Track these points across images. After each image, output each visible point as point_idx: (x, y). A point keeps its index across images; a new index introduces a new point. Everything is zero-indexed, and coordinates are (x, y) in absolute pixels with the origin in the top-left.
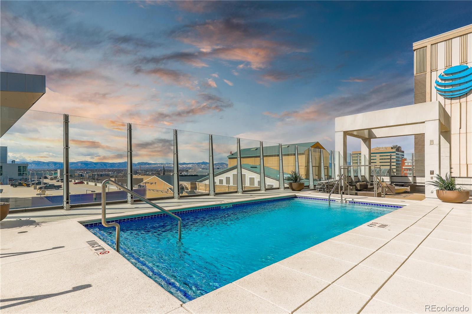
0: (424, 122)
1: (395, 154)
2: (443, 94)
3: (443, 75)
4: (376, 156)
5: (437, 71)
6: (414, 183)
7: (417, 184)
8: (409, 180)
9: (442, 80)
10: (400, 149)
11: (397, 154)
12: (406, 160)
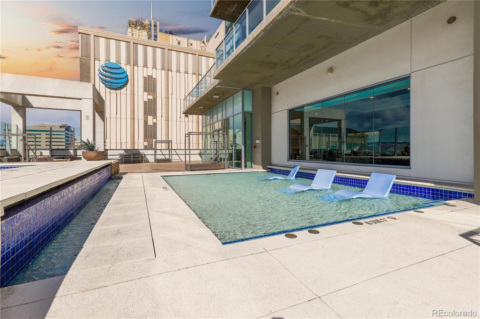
0: (81, 99)
1: (64, 133)
2: (104, 82)
3: (104, 67)
4: (41, 134)
5: (99, 61)
6: (75, 155)
7: (78, 157)
8: (70, 153)
9: (103, 70)
10: (70, 129)
11: (66, 134)
12: (75, 140)
